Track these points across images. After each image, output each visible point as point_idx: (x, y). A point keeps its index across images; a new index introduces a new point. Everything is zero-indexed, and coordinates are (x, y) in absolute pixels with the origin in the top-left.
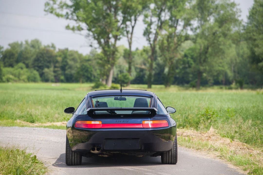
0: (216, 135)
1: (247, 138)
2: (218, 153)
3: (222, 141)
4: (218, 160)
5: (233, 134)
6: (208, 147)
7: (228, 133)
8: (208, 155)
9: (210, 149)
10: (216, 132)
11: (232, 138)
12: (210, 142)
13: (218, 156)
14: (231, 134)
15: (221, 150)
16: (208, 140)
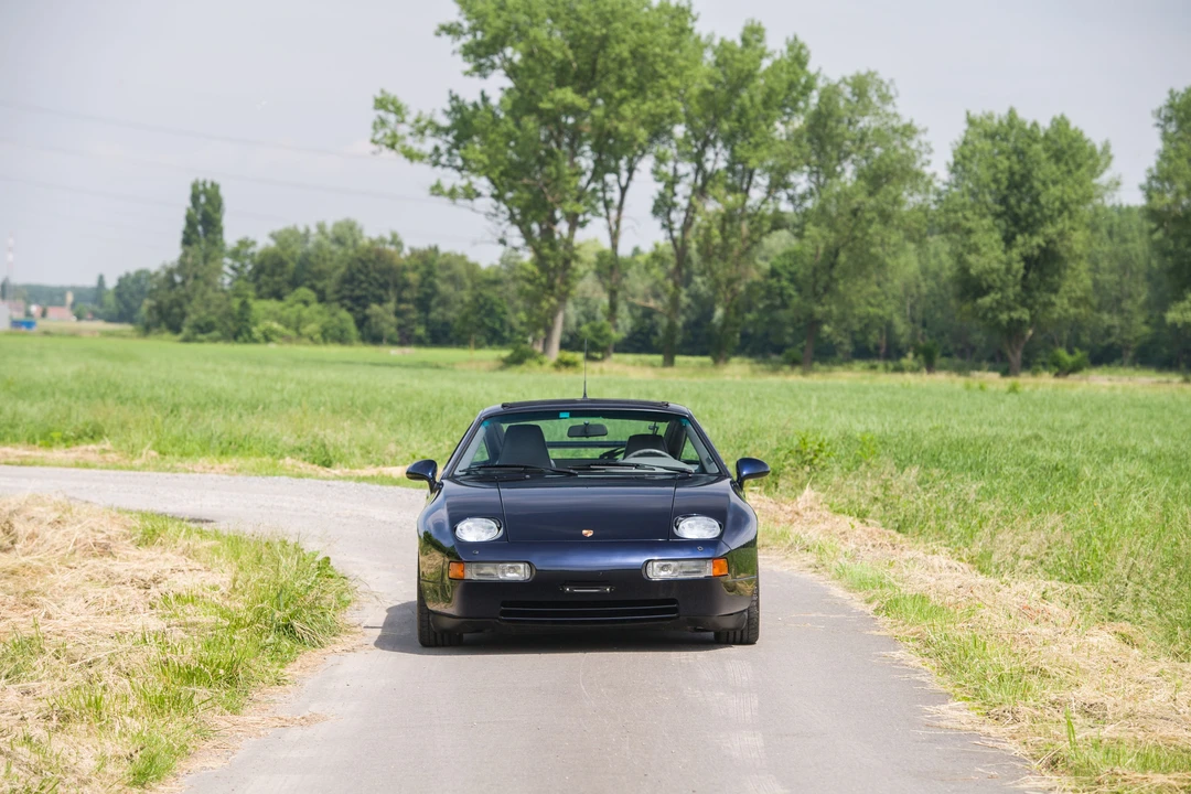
0: (818, 507)
1: (901, 518)
2: (810, 558)
3: (827, 526)
4: (809, 575)
5: (863, 506)
6: (786, 542)
7: (851, 502)
8: (786, 562)
9: (792, 546)
10: (821, 501)
11: (862, 516)
12: (797, 529)
13: (810, 567)
14: (860, 505)
15: (821, 550)
16: (792, 522)
